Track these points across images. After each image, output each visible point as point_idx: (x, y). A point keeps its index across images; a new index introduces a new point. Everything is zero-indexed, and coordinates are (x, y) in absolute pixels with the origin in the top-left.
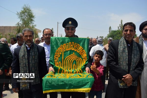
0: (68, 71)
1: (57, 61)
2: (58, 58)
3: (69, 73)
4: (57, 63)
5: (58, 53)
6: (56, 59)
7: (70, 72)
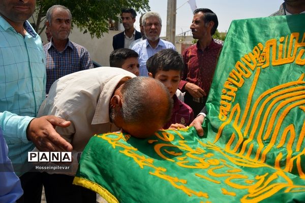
0: (252, 146)
1: (230, 98)
2: (236, 89)
3: (253, 153)
4: (228, 109)
5: (239, 72)
6: (229, 93)
7: (258, 152)
